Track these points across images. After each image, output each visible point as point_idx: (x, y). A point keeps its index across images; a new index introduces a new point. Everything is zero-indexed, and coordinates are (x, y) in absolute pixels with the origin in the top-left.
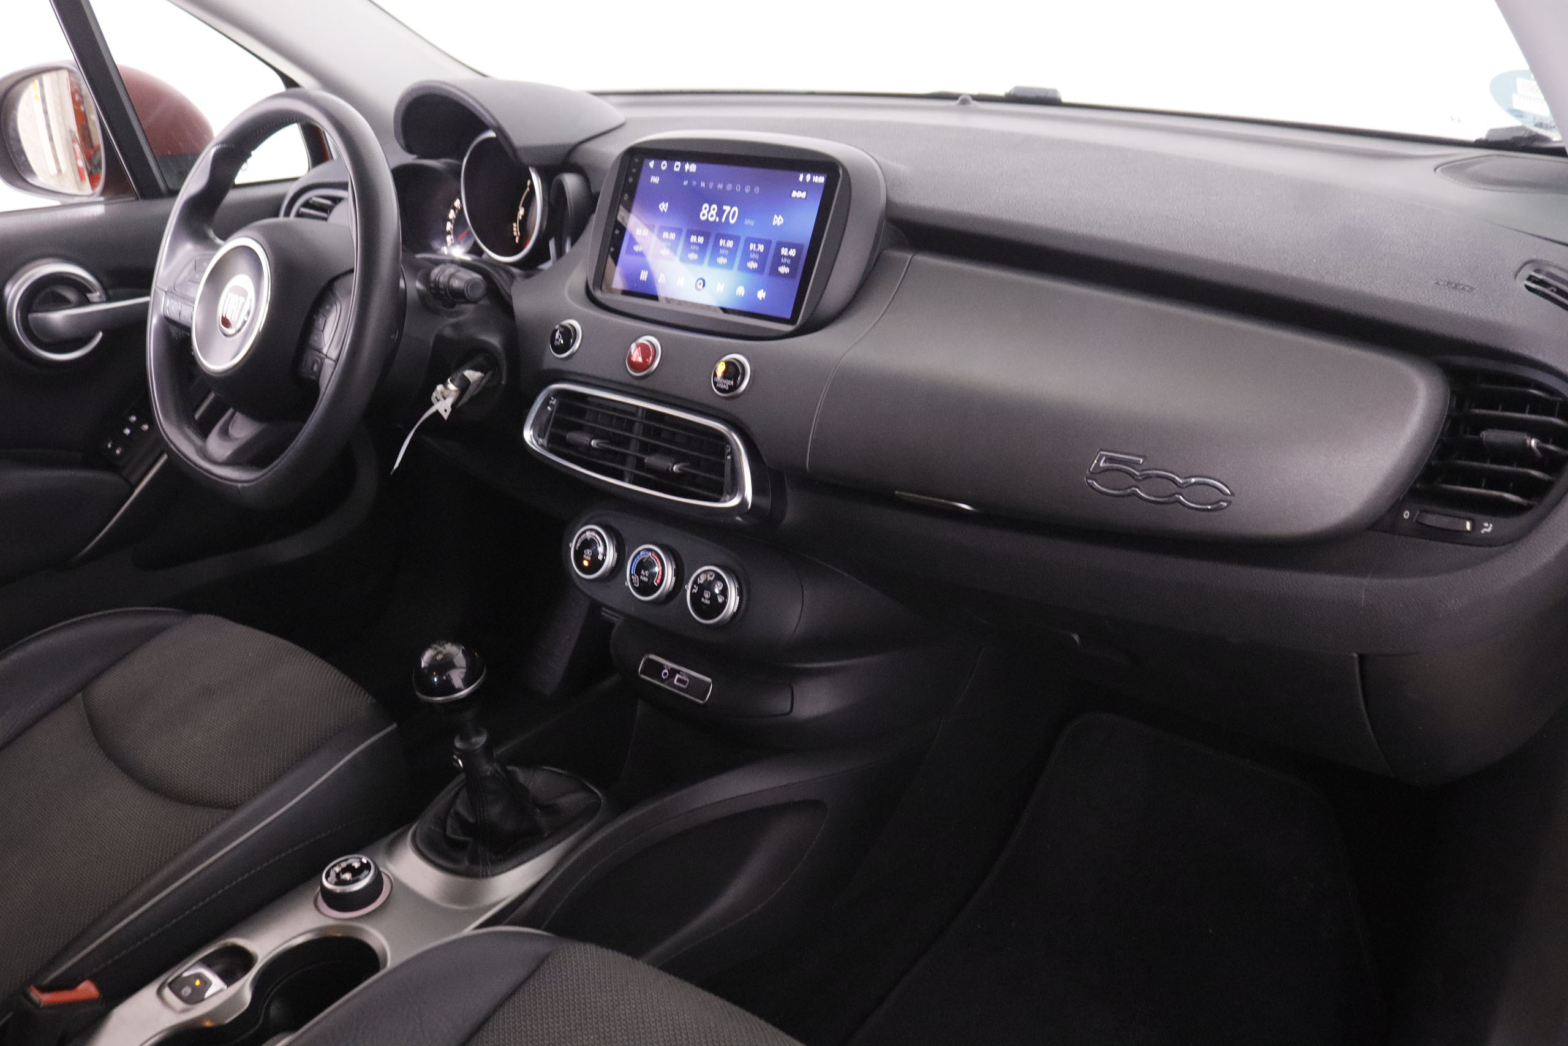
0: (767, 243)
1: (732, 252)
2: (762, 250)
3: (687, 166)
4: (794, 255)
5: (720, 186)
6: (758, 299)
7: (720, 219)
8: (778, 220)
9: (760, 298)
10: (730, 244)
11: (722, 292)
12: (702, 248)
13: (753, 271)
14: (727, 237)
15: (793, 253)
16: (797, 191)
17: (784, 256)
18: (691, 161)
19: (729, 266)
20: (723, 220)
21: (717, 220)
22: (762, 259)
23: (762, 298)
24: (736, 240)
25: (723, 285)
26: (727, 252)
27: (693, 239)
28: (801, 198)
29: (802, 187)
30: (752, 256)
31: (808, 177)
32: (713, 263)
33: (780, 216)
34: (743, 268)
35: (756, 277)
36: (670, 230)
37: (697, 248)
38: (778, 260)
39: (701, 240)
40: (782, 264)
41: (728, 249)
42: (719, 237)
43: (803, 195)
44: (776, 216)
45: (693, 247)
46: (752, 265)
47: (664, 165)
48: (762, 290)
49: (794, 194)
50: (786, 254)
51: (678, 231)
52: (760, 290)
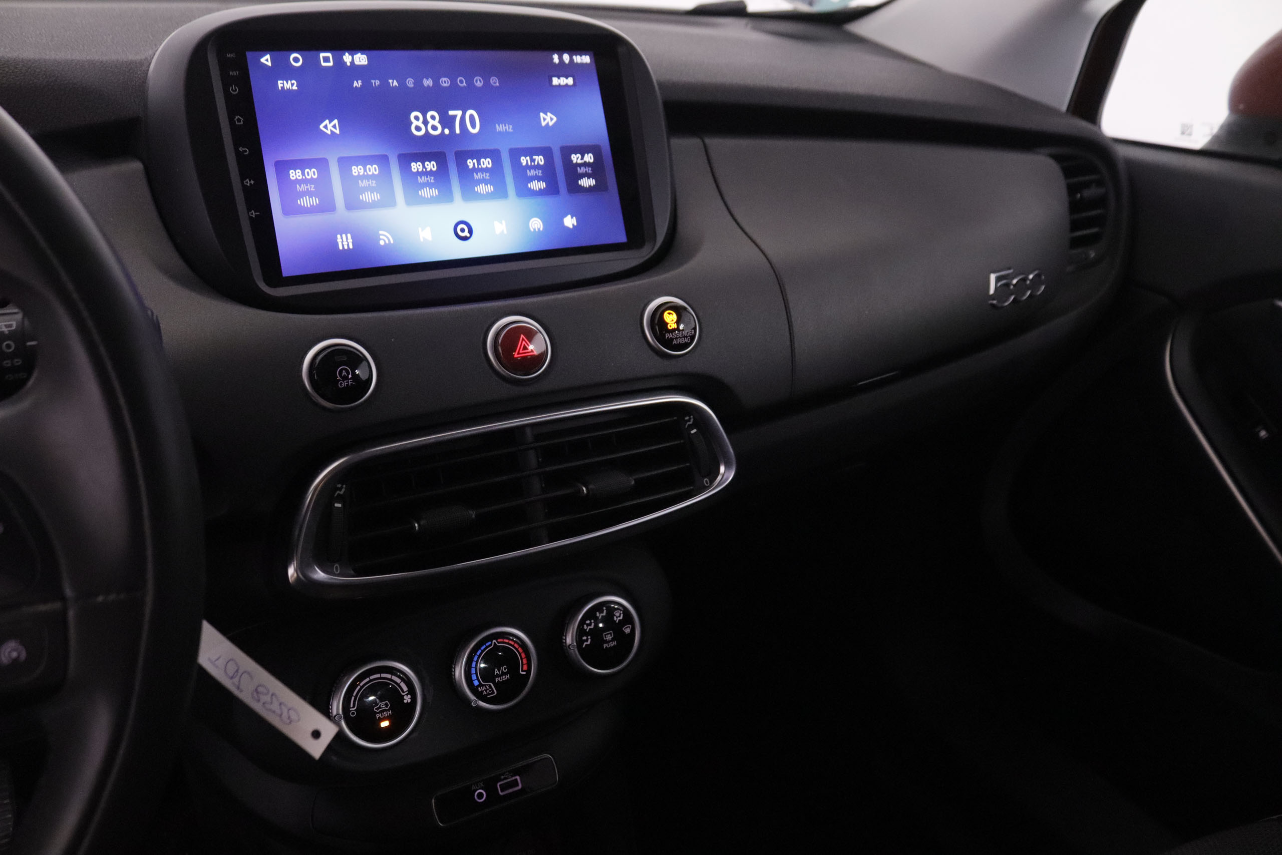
0: (546, 152)
1: (496, 172)
2: (542, 163)
3: (347, 58)
4: (592, 161)
5: (428, 82)
6: (568, 228)
7: (452, 129)
8: (548, 119)
9: (571, 227)
10: (486, 163)
11: (505, 232)
12: (441, 175)
13: (541, 193)
14: (478, 155)
15: (589, 158)
16: (559, 78)
17: (578, 165)
18: (353, 48)
19: (500, 192)
20: (458, 131)
21: (447, 131)
22: (548, 173)
23: (573, 225)
24: (494, 155)
25: (504, 222)
26: (487, 176)
27: (416, 167)
28: (567, 85)
29: (563, 70)
30: (531, 173)
31: (566, 57)
32: (469, 194)
33: (549, 114)
34: (524, 192)
35: (550, 200)
36: (364, 160)
37: (431, 179)
38: (572, 173)
39: (431, 166)
40: (582, 176)
41: (486, 170)
42: (462, 157)
43: (570, 81)
44: (542, 115)
45: (423, 180)
46: (537, 186)
47: (296, 59)
48: (569, 216)
49: (555, 81)
50: (579, 161)
51: (382, 160)
52: (566, 216)
